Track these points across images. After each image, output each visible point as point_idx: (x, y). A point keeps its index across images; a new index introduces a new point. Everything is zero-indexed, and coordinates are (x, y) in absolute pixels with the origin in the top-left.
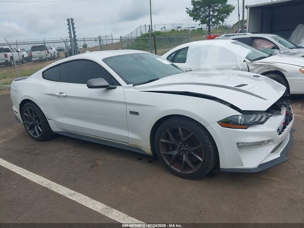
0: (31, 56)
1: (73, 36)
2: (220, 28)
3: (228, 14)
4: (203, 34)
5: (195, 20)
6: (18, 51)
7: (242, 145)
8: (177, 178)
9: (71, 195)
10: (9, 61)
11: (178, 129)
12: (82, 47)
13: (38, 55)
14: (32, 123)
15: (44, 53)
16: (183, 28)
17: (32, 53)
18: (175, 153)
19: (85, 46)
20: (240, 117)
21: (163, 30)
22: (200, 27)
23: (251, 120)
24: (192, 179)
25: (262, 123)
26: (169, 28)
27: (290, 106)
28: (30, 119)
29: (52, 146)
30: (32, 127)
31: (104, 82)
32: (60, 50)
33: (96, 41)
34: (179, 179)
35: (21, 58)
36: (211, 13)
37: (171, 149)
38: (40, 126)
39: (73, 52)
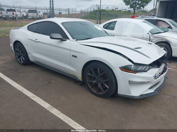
0: (27, 16)
1: (52, 7)
2: (142, 11)
3: (147, 4)
4: (131, 14)
5: (126, 5)
6: (20, 12)
7: (131, 82)
8: (94, 96)
9: (33, 97)
10: (15, 17)
11: (97, 69)
12: (58, 14)
13: (32, 15)
14: (19, 54)
15: (35, 14)
16: (119, 9)
17: (29, 13)
18: (94, 82)
19: (60, 13)
20: (133, 67)
21: (107, 9)
22: (129, 9)
23: (140, 69)
24: (102, 98)
25: (146, 71)
26: (110, 8)
27: (168, 64)
28: (19, 52)
29: (29, 69)
30: (19, 57)
31: (60, 36)
32: (45, 14)
33: (66, 11)
34: (95, 97)
35: (22, 16)
36: (137, 2)
37: (92, 79)
38: (24, 56)
39: (51, 16)
